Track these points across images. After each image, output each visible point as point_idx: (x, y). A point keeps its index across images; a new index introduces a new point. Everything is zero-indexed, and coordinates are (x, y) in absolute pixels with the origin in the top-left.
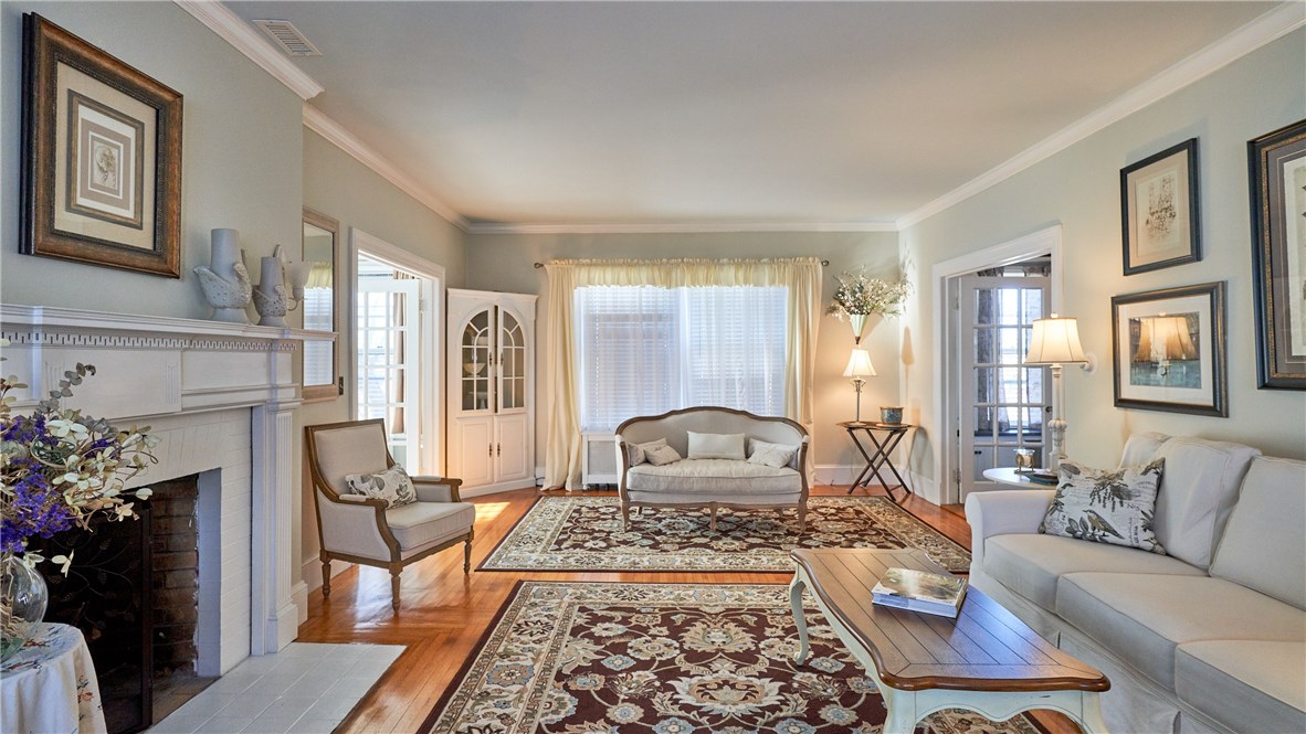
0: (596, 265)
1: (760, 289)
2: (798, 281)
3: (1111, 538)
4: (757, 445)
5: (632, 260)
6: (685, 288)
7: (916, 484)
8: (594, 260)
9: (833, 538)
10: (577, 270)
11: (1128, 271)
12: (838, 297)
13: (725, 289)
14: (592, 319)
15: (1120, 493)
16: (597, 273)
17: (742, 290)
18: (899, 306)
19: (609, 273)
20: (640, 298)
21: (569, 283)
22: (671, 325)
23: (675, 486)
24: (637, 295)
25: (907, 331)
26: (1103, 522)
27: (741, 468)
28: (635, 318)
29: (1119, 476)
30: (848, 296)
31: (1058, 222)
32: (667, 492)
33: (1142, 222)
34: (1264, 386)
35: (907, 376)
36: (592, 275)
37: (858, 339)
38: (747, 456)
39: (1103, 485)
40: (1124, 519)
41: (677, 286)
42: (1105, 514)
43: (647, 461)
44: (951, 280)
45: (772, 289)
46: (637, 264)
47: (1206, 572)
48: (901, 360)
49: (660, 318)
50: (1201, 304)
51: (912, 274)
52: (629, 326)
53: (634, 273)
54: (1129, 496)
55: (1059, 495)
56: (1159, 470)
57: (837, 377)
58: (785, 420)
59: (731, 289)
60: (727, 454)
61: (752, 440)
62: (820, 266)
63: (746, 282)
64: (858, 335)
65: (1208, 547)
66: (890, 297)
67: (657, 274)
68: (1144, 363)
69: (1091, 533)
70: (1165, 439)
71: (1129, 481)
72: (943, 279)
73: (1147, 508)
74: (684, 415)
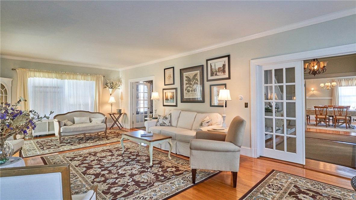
0: (36, 71)
1: (88, 82)
2: (97, 80)
3: (165, 125)
4: (93, 119)
5: (49, 71)
6: (67, 80)
7: (124, 125)
8: (36, 70)
9: (113, 137)
10: (29, 72)
11: (165, 85)
12: (106, 84)
13: (78, 81)
14: (35, 87)
15: (166, 118)
16: (37, 74)
17: (83, 81)
18: (120, 87)
19: (42, 74)
20: (52, 82)
21: (26, 75)
22: (62, 90)
23: (75, 130)
24: (51, 81)
25: (122, 93)
26: (164, 123)
27: (90, 124)
28: (51, 87)
29: (166, 116)
30: (109, 84)
31: (154, 75)
32: (73, 132)
33: (167, 78)
34: (181, 102)
35: (121, 102)
36: (35, 74)
37: (111, 94)
38: (91, 122)
39: (164, 117)
40: (167, 122)
41: (64, 79)
42: (165, 122)
43: (65, 125)
44: (132, 83)
45: (91, 82)
46: (51, 72)
47: (176, 127)
48: (120, 100)
49: (58, 88)
50: (174, 91)
51: (123, 81)
52: (48, 90)
53: (50, 75)
54: (167, 119)
55: (158, 120)
56: (170, 114)
57: (107, 103)
58: (99, 113)
59: (80, 81)
60: (85, 122)
61: (91, 118)
62: (103, 77)
63: (84, 79)
64: (111, 93)
65: (176, 124)
66: (118, 85)
67: (58, 76)
68: (167, 99)
69: (163, 125)
70: (171, 110)
71: (167, 116)
72: (131, 82)
73: (169, 120)
74: (72, 113)
